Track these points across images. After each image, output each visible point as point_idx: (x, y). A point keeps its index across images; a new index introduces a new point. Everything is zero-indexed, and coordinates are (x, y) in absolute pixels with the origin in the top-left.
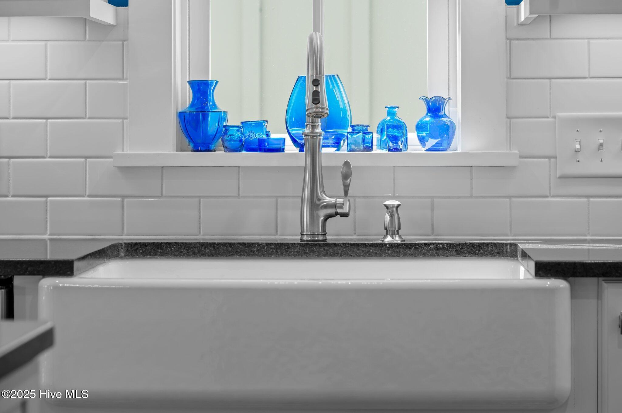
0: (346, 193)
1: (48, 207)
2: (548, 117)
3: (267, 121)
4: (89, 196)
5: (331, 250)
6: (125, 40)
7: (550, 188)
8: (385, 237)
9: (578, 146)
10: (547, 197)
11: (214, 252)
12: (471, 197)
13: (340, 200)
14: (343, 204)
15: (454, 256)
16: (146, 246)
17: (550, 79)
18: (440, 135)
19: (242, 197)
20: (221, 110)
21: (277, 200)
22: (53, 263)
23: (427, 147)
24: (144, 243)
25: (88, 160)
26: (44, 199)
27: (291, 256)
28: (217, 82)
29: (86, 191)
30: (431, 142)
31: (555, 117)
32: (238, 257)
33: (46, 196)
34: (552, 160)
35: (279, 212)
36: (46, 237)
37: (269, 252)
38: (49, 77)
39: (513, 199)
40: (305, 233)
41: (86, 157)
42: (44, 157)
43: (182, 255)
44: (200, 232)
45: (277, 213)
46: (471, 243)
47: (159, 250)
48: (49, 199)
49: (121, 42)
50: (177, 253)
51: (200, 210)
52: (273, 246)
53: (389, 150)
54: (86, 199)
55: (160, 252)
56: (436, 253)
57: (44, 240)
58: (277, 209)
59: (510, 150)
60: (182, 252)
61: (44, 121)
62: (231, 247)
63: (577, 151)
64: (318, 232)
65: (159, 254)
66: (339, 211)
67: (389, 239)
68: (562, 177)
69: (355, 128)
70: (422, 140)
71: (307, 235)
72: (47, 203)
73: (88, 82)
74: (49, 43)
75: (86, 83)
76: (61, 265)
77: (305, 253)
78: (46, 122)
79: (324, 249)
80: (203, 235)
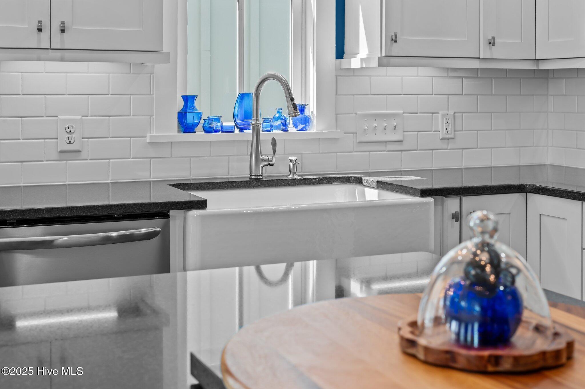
0: (274, 153)
1: (110, 165)
2: (353, 114)
3: (221, 117)
4: (133, 158)
5: (271, 183)
6: (151, 74)
7: (353, 148)
8: (289, 175)
9: (366, 128)
10: (352, 152)
11: (214, 187)
12: (319, 153)
13: (270, 157)
14: (273, 159)
15: (327, 183)
16: (180, 185)
17: (354, 95)
18: (305, 123)
19: (213, 156)
20: (198, 111)
21: (229, 158)
22: (196, 202)
23: (298, 129)
24: (178, 184)
25: (132, 138)
26: (108, 161)
27: (252, 187)
28: (197, 96)
29: (130, 155)
30: (301, 126)
31: (356, 114)
32: (226, 189)
33: (109, 159)
34: (355, 134)
35: (230, 163)
36: (109, 181)
37: (241, 186)
38: (110, 93)
39: (338, 154)
40: (253, 175)
41: (131, 137)
42: (108, 138)
43: (198, 190)
44: (190, 175)
45: (229, 164)
46: (334, 177)
47: (186, 187)
48: (111, 160)
49: (150, 75)
50: (196, 188)
51: (190, 164)
52: (243, 183)
53: (283, 130)
54: (131, 160)
55: (187, 188)
56: (319, 182)
57: (108, 183)
58: (229, 162)
59: (337, 129)
60: (198, 188)
61: (108, 117)
62: (222, 184)
63: (366, 130)
64: (260, 174)
65: (186, 189)
66: (271, 163)
67: (291, 177)
68: (359, 143)
69: (265, 120)
70: (296, 126)
71: (254, 176)
72: (109, 163)
73: (132, 96)
74: (110, 75)
75: (131, 97)
76: (200, 203)
77: (258, 185)
78: (109, 118)
79: (268, 183)
80: (192, 177)
